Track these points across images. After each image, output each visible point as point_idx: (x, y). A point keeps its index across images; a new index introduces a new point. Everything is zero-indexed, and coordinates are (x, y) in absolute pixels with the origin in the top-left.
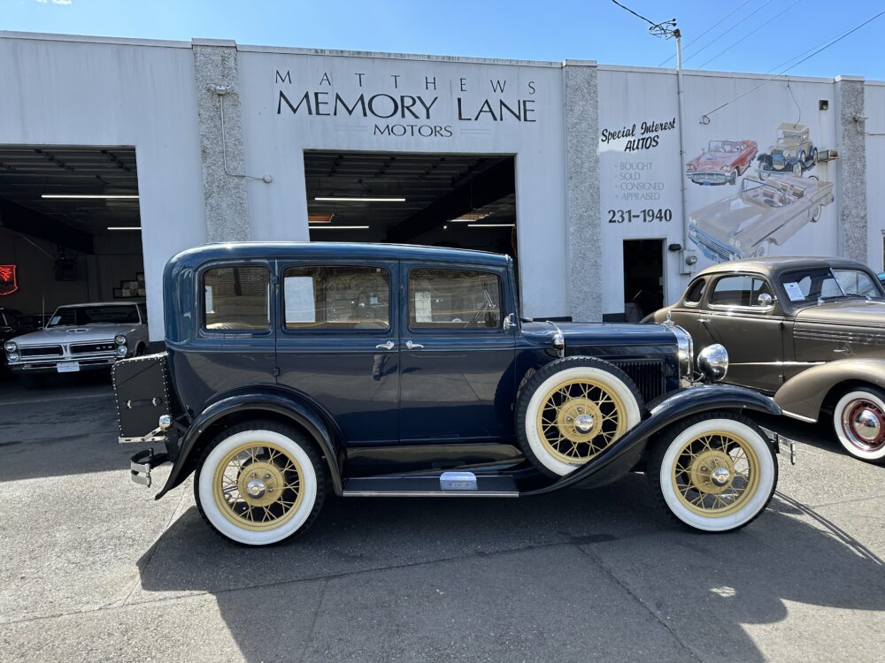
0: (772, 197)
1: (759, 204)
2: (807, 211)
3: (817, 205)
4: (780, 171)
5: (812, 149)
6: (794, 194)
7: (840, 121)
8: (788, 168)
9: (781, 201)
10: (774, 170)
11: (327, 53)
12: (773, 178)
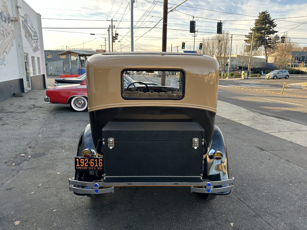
0: (4, 32)
1: (1, 35)
2: (11, 42)
3: (12, 39)
4: (4, 21)
5: (9, 15)
6: (8, 33)
7: (14, 6)
8: (5, 21)
9: (6, 35)
10: (3, 20)
12: (3, 23)
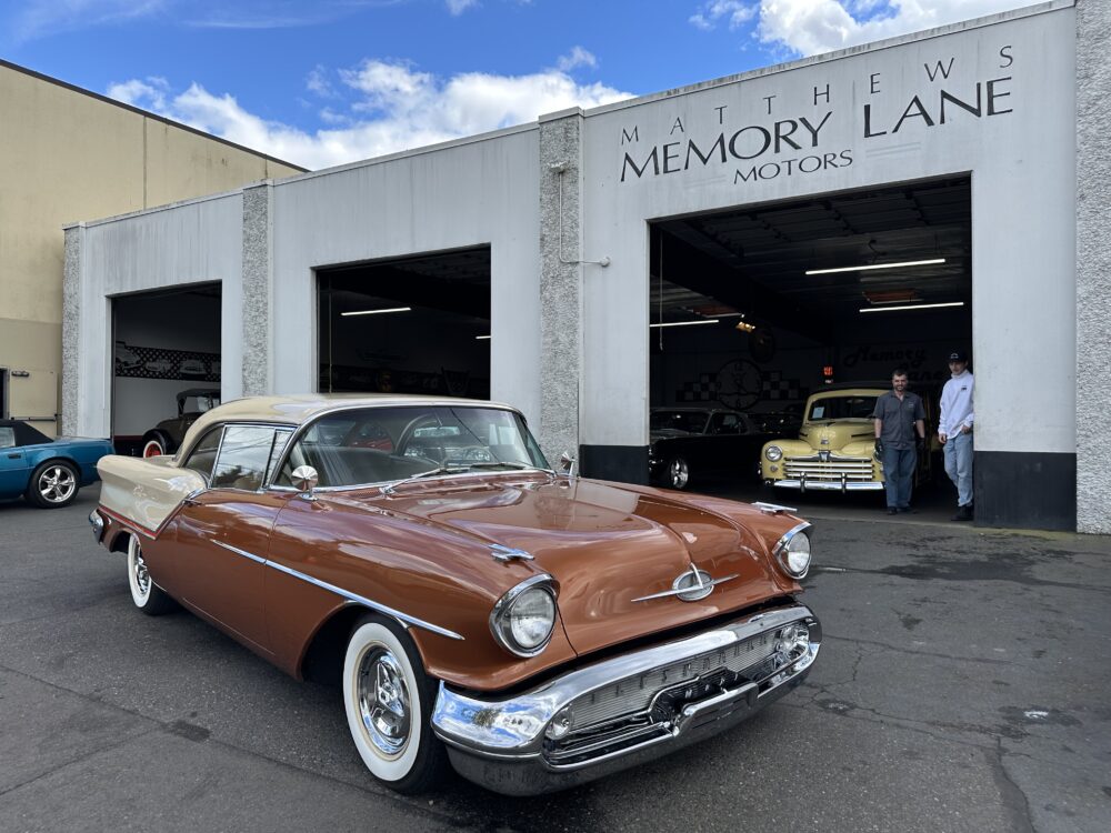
11: (682, 92)
